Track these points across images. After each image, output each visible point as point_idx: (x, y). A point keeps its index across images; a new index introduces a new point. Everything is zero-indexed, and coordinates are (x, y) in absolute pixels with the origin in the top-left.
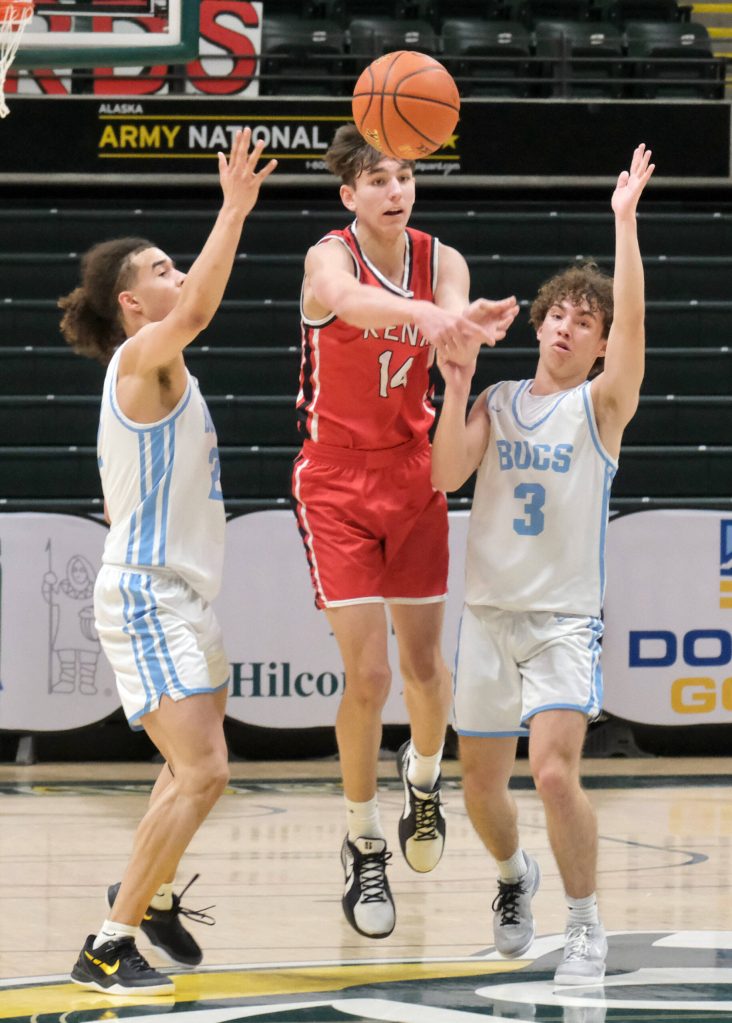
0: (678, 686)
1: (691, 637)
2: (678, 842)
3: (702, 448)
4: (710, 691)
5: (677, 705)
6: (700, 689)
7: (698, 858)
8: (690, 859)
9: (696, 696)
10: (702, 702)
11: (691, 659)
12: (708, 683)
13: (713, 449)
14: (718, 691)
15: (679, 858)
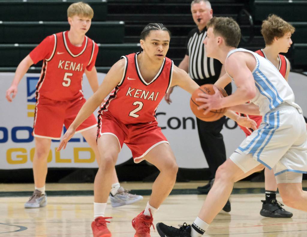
0: (10, 151)
1: (15, 130)
2: (12, 222)
3: (16, 45)
4: (25, 154)
5: (9, 160)
6: (20, 153)
7: (23, 228)
8: (19, 229)
9: (18, 156)
10: (21, 159)
11: (15, 140)
12: (24, 150)
13: (22, 45)
14: (28, 154)
15: (13, 229)
